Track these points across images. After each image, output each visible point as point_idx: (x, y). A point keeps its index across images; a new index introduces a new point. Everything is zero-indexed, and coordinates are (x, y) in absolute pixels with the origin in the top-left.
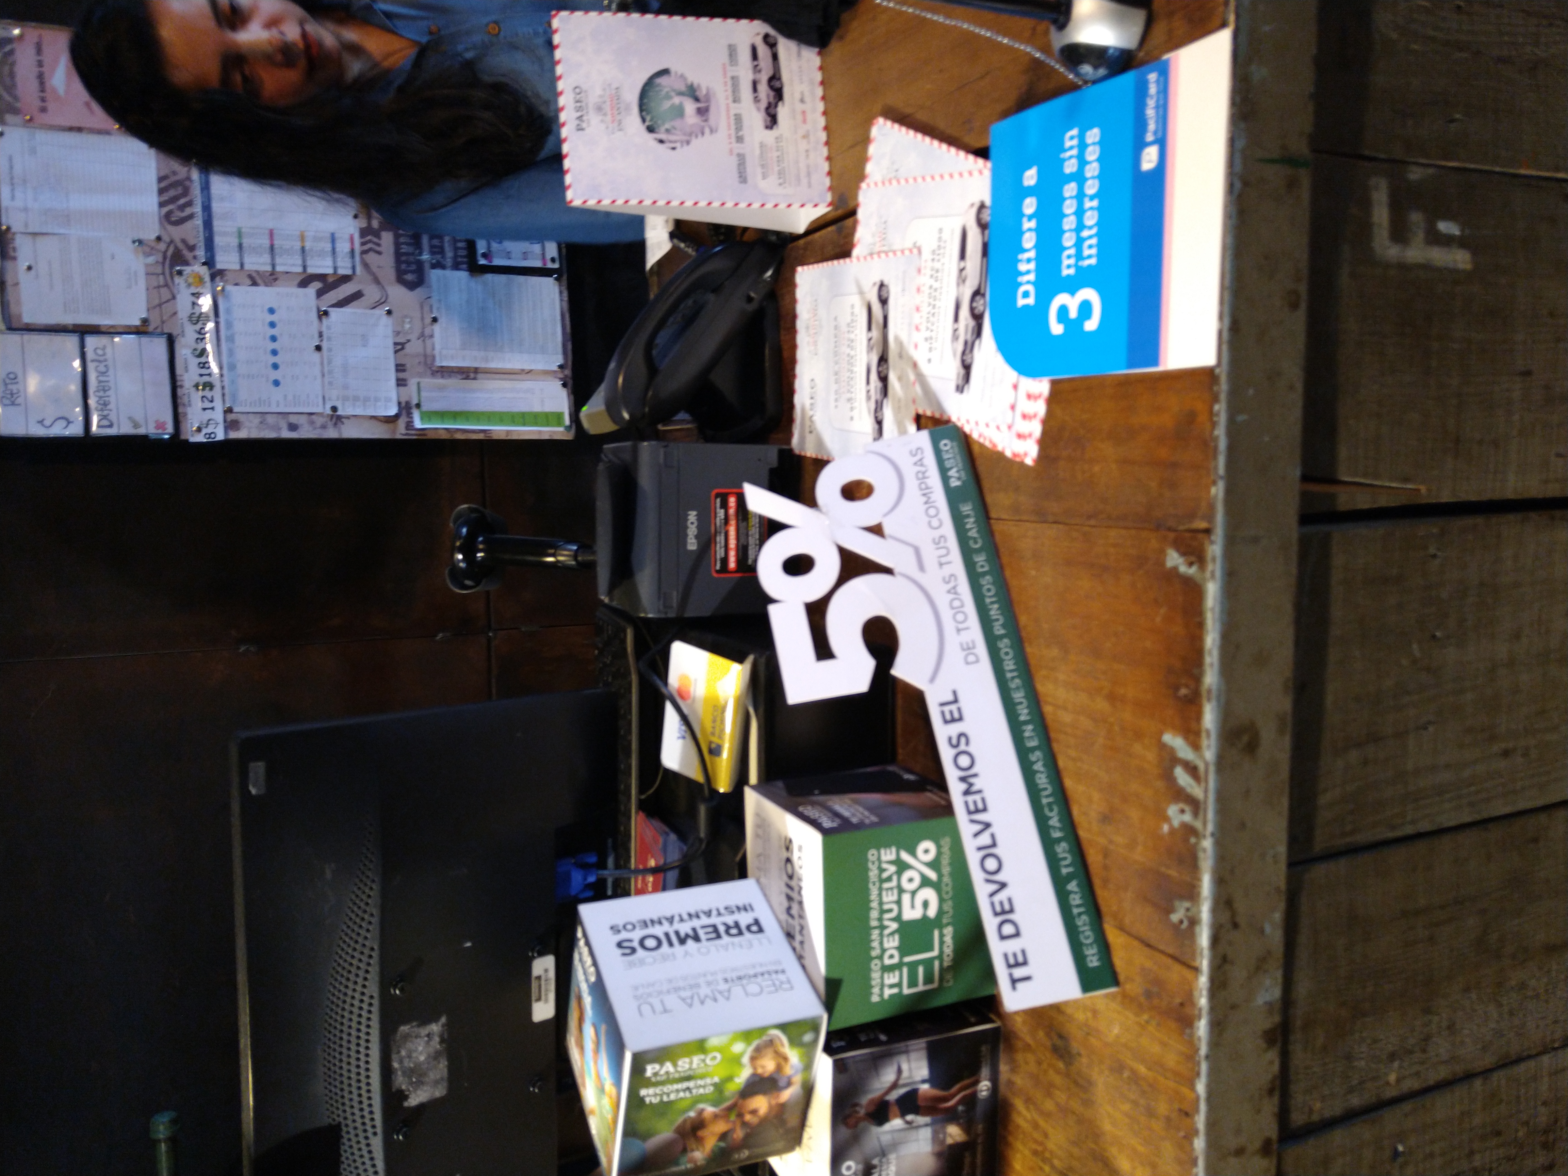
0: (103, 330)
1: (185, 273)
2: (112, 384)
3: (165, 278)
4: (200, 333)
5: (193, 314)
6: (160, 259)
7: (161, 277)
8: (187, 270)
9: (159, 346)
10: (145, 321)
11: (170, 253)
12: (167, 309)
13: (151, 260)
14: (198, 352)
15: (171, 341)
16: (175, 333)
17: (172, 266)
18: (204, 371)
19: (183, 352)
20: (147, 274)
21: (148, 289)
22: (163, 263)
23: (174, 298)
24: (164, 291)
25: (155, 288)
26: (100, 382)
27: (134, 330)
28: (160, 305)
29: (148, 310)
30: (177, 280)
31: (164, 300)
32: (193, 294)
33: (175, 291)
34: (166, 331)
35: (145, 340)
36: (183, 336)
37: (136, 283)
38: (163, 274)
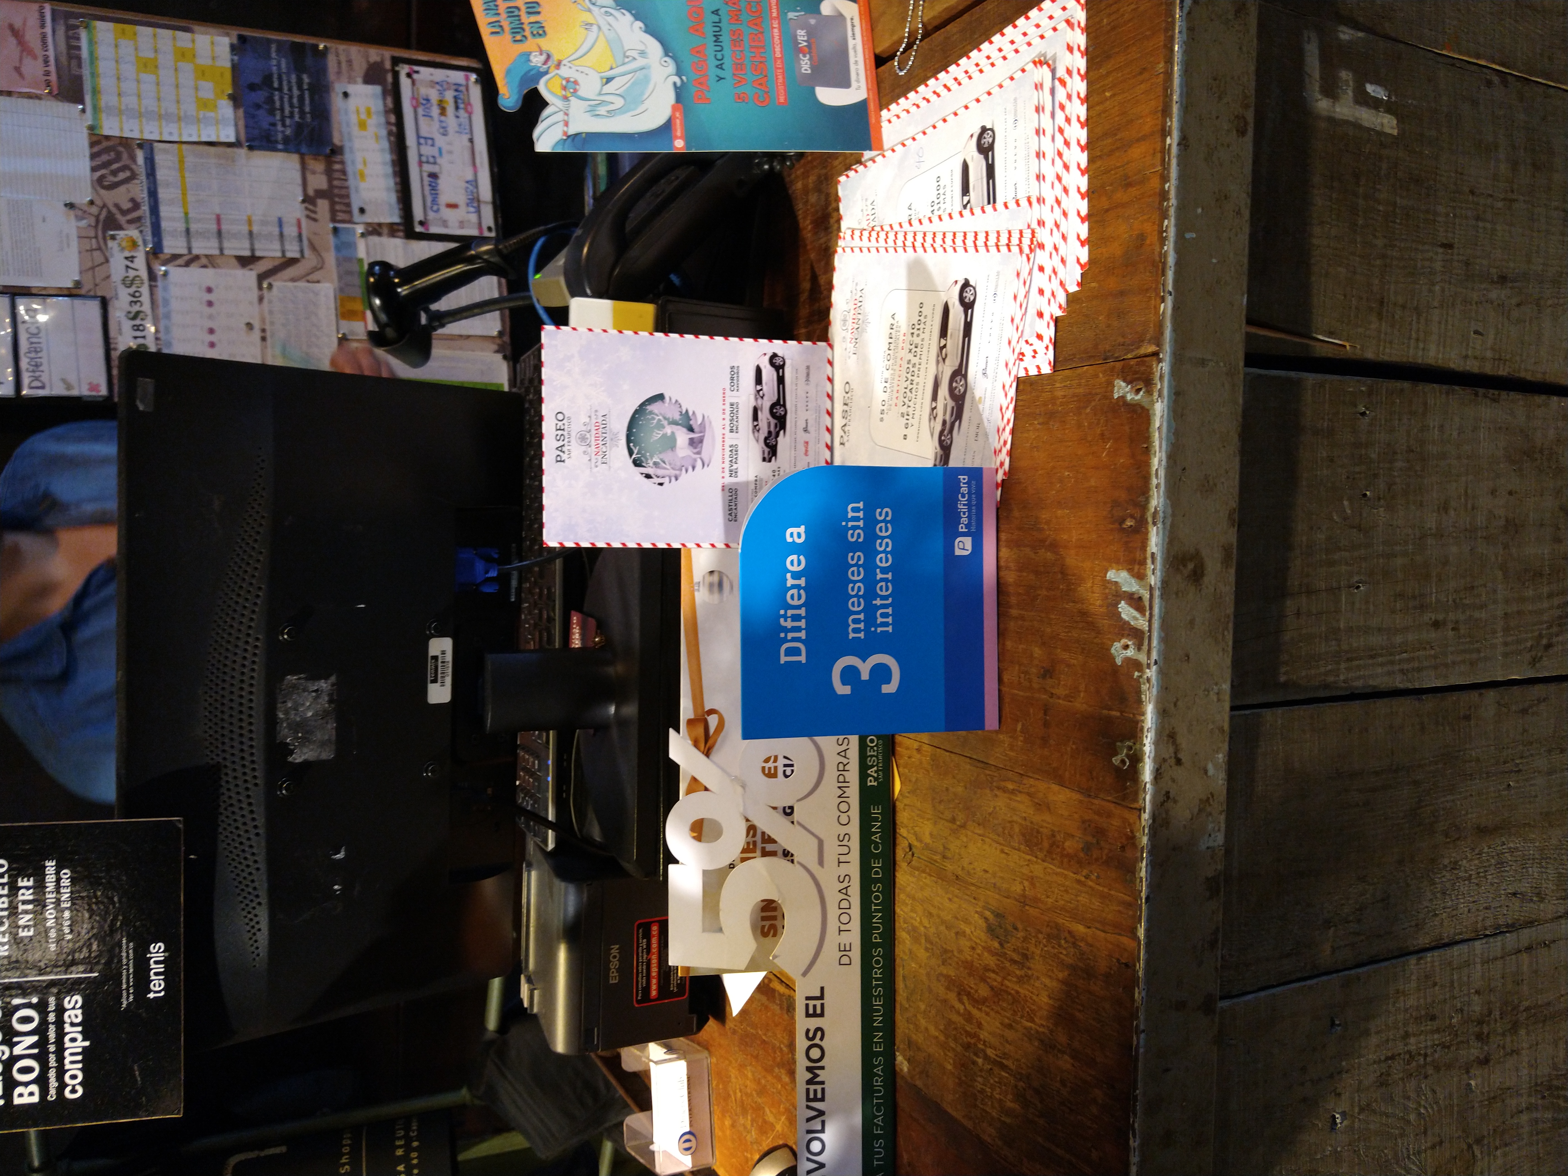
0: (34, 291)
1: (118, 237)
2: (44, 346)
3: (98, 242)
4: (134, 296)
5: (127, 277)
6: (92, 221)
7: (94, 241)
8: (121, 234)
9: (93, 308)
10: (78, 284)
11: (102, 217)
12: (100, 273)
13: (84, 223)
14: (131, 315)
15: (104, 304)
16: (108, 296)
17: (104, 232)
18: (138, 334)
19: (118, 312)
20: (80, 237)
21: (80, 252)
22: (96, 227)
23: (107, 261)
24: (97, 254)
25: (87, 251)
26: (32, 343)
27: (66, 292)
28: (93, 268)
29: (81, 273)
30: (110, 243)
31: (96, 264)
32: (126, 258)
33: (108, 254)
34: (99, 294)
35: (77, 302)
36: (117, 299)
37: (68, 245)
38: (96, 237)
